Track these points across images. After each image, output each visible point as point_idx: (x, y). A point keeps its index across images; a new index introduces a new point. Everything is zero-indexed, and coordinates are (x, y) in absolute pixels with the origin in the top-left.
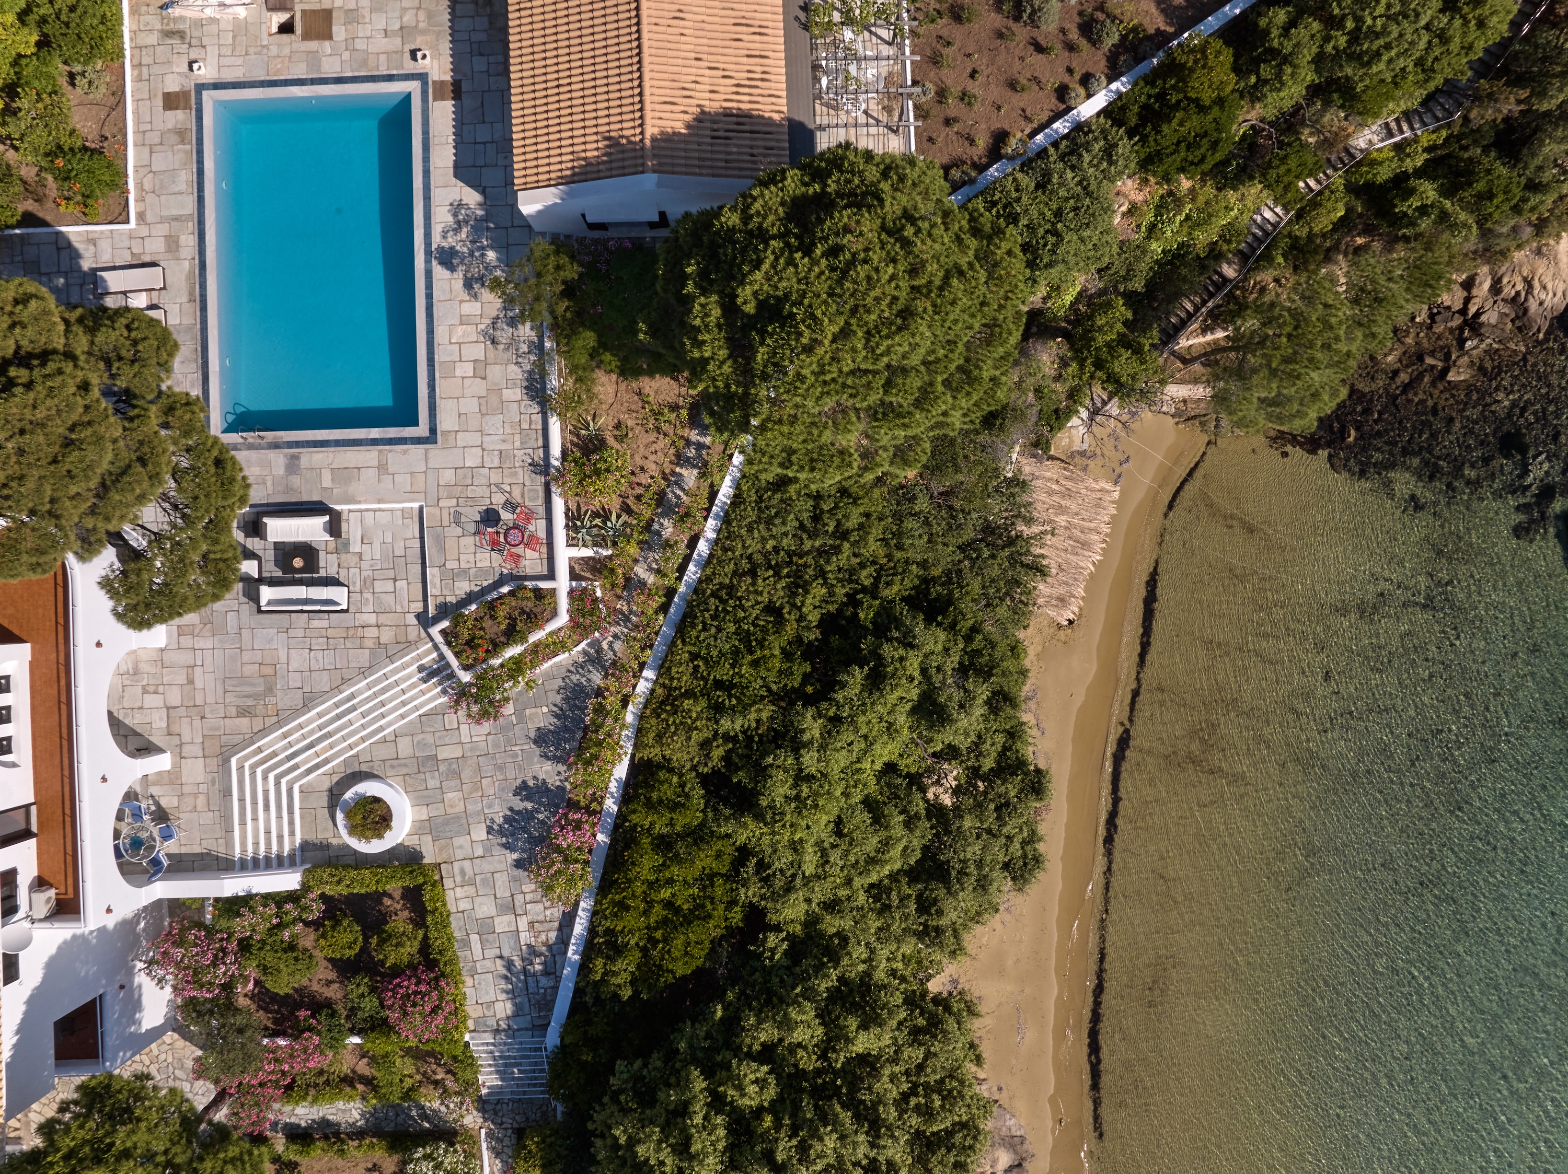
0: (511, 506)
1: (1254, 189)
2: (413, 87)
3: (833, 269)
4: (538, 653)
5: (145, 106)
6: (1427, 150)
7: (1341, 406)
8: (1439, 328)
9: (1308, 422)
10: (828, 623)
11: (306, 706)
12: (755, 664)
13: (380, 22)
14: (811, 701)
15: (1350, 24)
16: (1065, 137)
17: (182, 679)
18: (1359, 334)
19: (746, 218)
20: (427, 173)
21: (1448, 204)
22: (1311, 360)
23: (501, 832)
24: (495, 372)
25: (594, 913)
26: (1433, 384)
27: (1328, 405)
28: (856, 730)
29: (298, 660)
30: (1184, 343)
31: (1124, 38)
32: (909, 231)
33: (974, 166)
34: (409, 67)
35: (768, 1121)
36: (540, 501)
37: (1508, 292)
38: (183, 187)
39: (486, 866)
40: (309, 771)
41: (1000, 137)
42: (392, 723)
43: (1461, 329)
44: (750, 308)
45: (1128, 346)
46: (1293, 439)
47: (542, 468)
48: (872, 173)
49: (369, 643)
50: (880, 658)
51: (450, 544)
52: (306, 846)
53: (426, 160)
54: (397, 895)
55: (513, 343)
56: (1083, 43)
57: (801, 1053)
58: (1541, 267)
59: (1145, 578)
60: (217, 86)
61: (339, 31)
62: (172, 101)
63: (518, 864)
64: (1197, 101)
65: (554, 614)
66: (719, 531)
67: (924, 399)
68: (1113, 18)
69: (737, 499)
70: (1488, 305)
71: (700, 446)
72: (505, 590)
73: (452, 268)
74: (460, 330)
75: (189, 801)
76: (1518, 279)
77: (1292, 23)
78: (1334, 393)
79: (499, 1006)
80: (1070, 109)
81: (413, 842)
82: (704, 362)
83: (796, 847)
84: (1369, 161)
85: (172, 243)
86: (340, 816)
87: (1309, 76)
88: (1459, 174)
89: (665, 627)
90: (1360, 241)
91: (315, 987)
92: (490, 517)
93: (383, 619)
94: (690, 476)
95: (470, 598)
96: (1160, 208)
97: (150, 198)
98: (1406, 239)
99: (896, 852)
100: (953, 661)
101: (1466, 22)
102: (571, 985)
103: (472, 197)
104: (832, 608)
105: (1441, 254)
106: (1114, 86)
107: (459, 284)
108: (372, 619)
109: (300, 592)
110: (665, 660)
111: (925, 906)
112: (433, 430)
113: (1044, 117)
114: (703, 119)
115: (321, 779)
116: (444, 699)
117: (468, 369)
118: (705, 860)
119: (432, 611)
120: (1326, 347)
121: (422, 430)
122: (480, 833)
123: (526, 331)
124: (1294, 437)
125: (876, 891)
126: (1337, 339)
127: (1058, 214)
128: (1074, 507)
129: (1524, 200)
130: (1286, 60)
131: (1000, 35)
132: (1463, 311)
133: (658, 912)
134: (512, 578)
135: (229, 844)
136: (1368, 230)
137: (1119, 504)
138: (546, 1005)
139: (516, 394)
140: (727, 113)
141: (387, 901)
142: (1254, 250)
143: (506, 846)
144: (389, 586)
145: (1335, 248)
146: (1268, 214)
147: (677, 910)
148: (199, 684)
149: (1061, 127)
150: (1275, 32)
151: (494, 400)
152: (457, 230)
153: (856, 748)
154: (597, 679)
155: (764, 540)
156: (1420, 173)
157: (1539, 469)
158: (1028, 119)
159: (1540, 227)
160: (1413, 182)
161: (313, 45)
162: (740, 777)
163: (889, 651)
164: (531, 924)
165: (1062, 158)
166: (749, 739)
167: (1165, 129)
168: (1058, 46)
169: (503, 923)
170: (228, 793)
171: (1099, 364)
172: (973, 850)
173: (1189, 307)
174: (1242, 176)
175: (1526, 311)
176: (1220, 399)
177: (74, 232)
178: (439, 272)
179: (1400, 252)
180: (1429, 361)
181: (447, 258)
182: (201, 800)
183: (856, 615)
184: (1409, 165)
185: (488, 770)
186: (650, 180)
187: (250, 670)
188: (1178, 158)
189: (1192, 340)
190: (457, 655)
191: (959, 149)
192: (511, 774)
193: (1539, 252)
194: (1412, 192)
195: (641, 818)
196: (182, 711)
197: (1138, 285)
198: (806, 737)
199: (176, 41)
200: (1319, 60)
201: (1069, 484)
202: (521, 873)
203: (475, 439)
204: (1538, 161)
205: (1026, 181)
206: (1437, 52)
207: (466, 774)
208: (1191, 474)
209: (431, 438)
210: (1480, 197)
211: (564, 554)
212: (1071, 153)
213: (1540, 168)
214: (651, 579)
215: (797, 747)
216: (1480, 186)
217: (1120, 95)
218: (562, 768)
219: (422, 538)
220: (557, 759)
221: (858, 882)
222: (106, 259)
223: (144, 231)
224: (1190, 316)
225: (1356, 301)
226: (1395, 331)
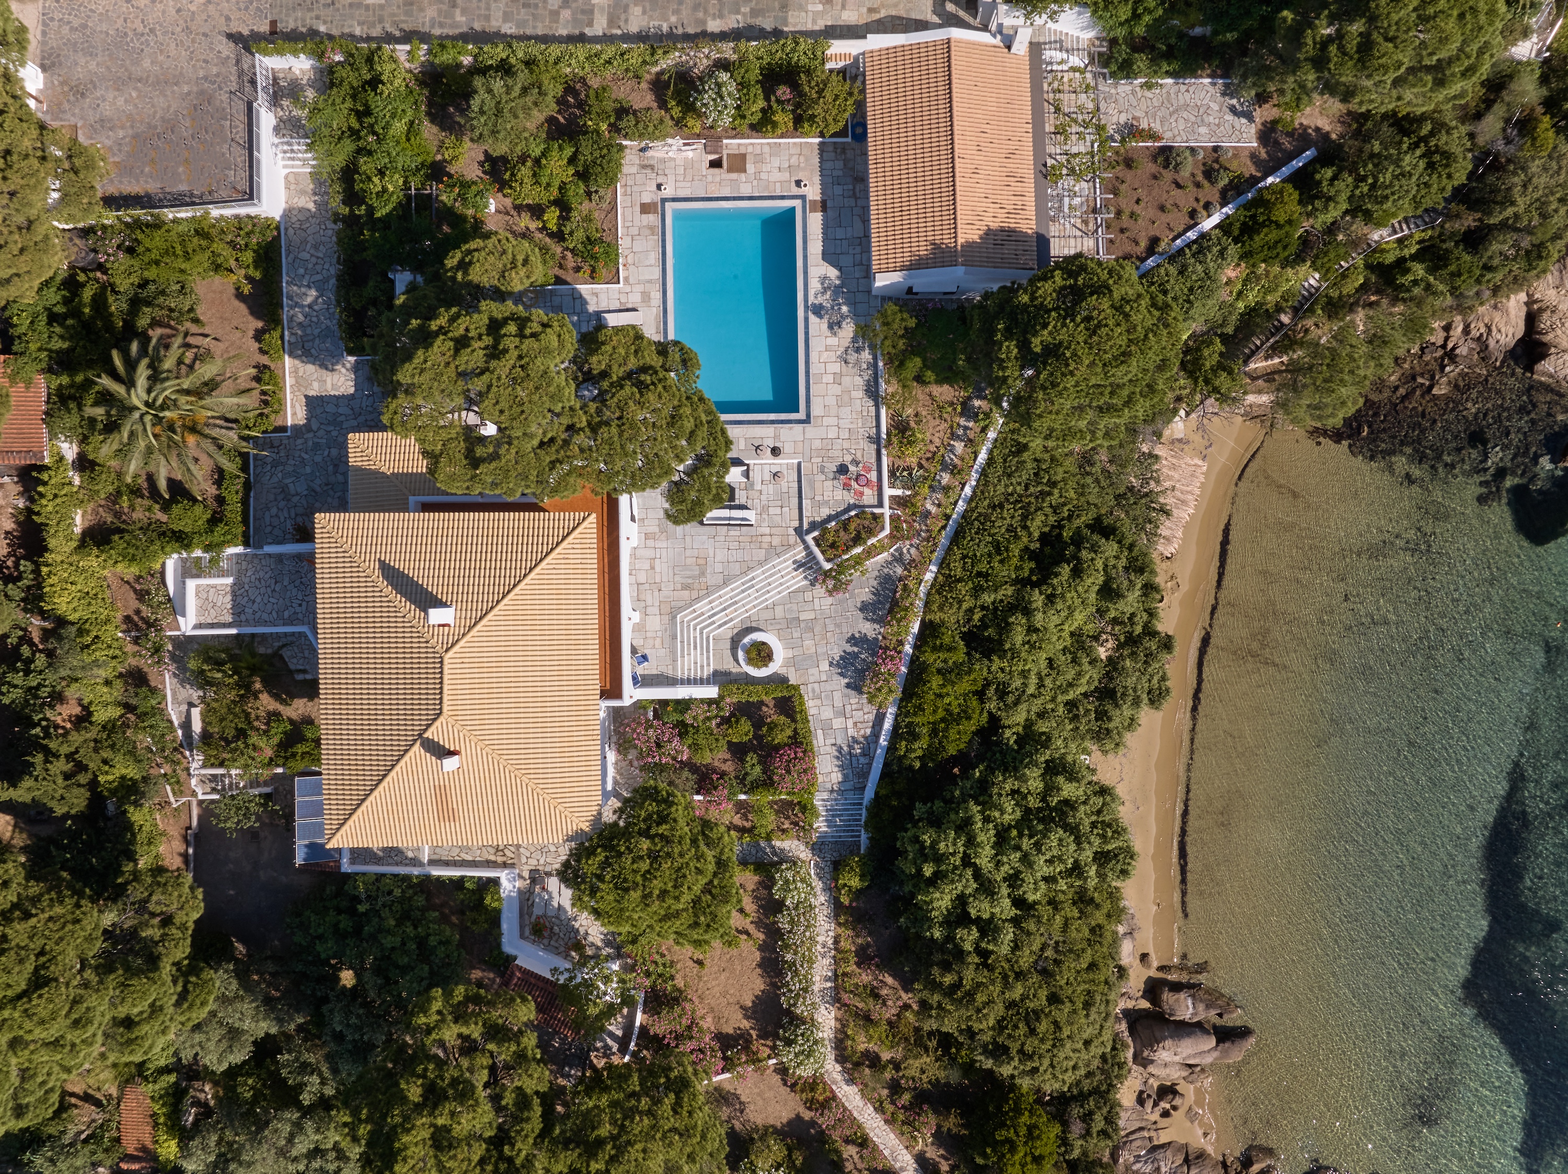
0: (856, 462)
1: (1304, 269)
2: (797, 203)
3: (1087, 329)
4: (870, 553)
5: (628, 212)
6: (1419, 242)
7: (1359, 411)
8: (1427, 358)
9: (1336, 421)
10: (1044, 538)
11: (725, 583)
12: (1002, 562)
13: (776, 162)
14: (1034, 585)
15: (1370, 181)
16: (1194, 242)
17: (647, 566)
18: (1372, 364)
19: (1033, 298)
20: (805, 257)
21: (1431, 279)
22: (1341, 380)
23: (838, 665)
24: (846, 380)
25: (897, 716)
26: (1423, 396)
27: (1350, 410)
28: (1065, 601)
29: (721, 555)
30: (1252, 366)
31: (1231, 181)
32: (1128, 309)
33: (1138, 258)
34: (795, 191)
35: (1014, 833)
36: (873, 460)
37: (1475, 333)
38: (653, 262)
39: (828, 687)
40: (720, 626)
41: (1154, 241)
42: (773, 596)
43: (1442, 358)
44: (1038, 350)
45: (1224, 370)
46: (1325, 433)
47: (876, 440)
48: (1104, 275)
49: (765, 546)
50: (1079, 560)
51: (818, 485)
52: (716, 673)
53: (805, 248)
54: (771, 704)
55: (858, 362)
56: (1206, 183)
57: (1030, 798)
58: (1497, 316)
59: (1222, 527)
60: (674, 200)
61: (750, 168)
62: (646, 209)
63: (848, 686)
64: (1276, 223)
65: (883, 528)
66: (978, 481)
67: (1129, 402)
68: (1226, 169)
69: (990, 461)
70: (1461, 342)
71: (966, 428)
72: (853, 513)
73: (821, 317)
74: (825, 354)
75: (651, 642)
76: (1481, 325)
77: (1335, 178)
78: (1355, 402)
79: (834, 775)
80: (1196, 224)
81: (783, 671)
82: (1005, 379)
83: (1024, 674)
84: (1378, 249)
85: (646, 296)
86: (741, 654)
87: (1345, 206)
88: (1440, 258)
89: (943, 540)
90: (1373, 298)
91: (716, 764)
92: (842, 469)
93: (774, 531)
94: (959, 446)
95: (829, 519)
96: (1246, 282)
97: (631, 268)
98: (1404, 300)
99: (1084, 681)
100: (1123, 562)
101: (1440, 176)
102: (882, 761)
103: (833, 273)
104: (1047, 529)
105: (1427, 308)
106: (1225, 210)
107: (825, 326)
108: (767, 531)
109: (725, 513)
110: (944, 559)
111: (1101, 715)
112: (808, 415)
113: (1181, 229)
114: (989, 232)
115: (727, 632)
116: (805, 582)
117: (830, 378)
118: (965, 686)
119: (805, 526)
120: (1351, 372)
121: (801, 415)
122: (825, 666)
123: (866, 355)
124: (1325, 431)
125: (1071, 705)
126: (1358, 367)
127: (1191, 290)
128: (1176, 476)
129: (1482, 276)
130: (1330, 199)
131: (1155, 177)
132: (1444, 346)
133: (941, 714)
134: (855, 506)
135: (675, 669)
136: (1378, 292)
137: (1207, 474)
138: (863, 774)
139: (860, 394)
140: (1002, 230)
141: (765, 709)
142: (1302, 305)
143: (841, 674)
144: (778, 511)
145: (1356, 303)
146: (1312, 282)
147: (951, 714)
148: (658, 569)
149: (1192, 235)
150: (1325, 183)
151: (846, 398)
152: (824, 292)
153: (1063, 614)
154: (899, 571)
155: (1006, 486)
156: (1414, 258)
157: (1496, 456)
158: (1171, 230)
159: (1496, 291)
160: (1409, 264)
161: (734, 176)
162: (990, 632)
163: (1084, 554)
164: (855, 724)
165: (1193, 256)
166: (996, 609)
167: (1257, 238)
168: (1190, 184)
169: (838, 723)
170: (674, 637)
171: (1207, 382)
172: (1130, 682)
173: (1258, 343)
174: (1299, 259)
175: (1487, 347)
176: (1281, 405)
177: (584, 289)
178: (813, 318)
179: (1399, 308)
180: (1420, 380)
181: (818, 310)
182: (658, 641)
183: (1060, 535)
184: (1406, 253)
185: (831, 627)
186: (960, 271)
187: (690, 561)
188: (1262, 256)
189: (1258, 365)
190: (823, 552)
191: (1129, 248)
192: (845, 630)
193: (1495, 307)
194: (1407, 271)
195: (929, 657)
196: (647, 586)
197: (1230, 330)
198: (1034, 606)
199: (648, 171)
200: (1350, 198)
201: (1174, 461)
202: (849, 691)
203: (833, 421)
204: (1489, 253)
205: (1173, 270)
206: (1423, 192)
207: (817, 629)
208: (1253, 456)
209: (807, 421)
210: (1452, 275)
211: (888, 492)
212: (1199, 252)
213: (1491, 258)
214: (934, 510)
215: (1028, 612)
216: (1453, 268)
217: (1228, 217)
218: (877, 626)
219: (800, 481)
220: (873, 621)
221: (1060, 698)
222: (603, 306)
223: (628, 289)
224: (1258, 348)
225: (1370, 342)
226: (1396, 359)
